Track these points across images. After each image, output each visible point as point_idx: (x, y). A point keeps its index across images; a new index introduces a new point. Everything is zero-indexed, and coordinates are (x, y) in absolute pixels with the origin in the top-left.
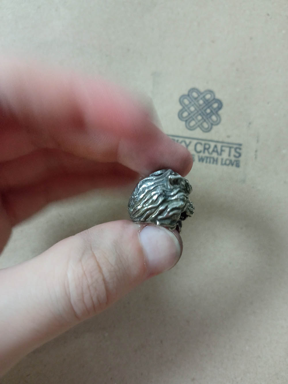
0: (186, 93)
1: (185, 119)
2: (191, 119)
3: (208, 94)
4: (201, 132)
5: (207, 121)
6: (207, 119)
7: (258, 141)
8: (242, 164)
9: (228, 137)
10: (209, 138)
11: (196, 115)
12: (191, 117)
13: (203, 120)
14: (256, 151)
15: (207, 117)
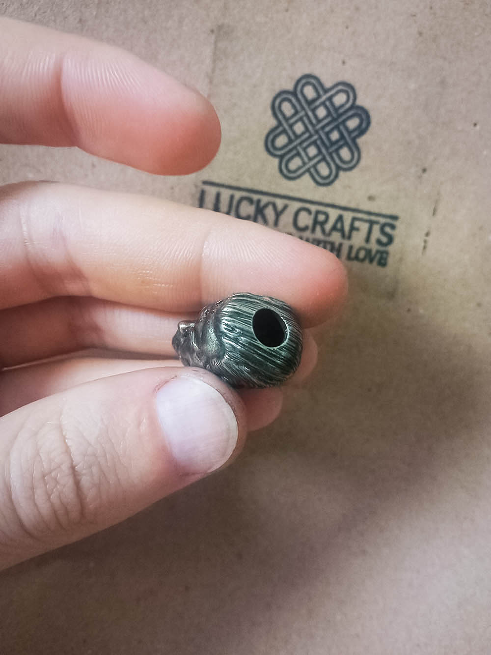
0: (290, 87)
1: (279, 153)
2: (294, 152)
3: (341, 91)
4: (312, 183)
5: (328, 158)
6: (330, 154)
7: (435, 212)
8: (390, 261)
9: (371, 198)
10: (328, 200)
11: (305, 145)
12: (295, 148)
13: (320, 157)
14: (427, 234)
15: (329, 150)
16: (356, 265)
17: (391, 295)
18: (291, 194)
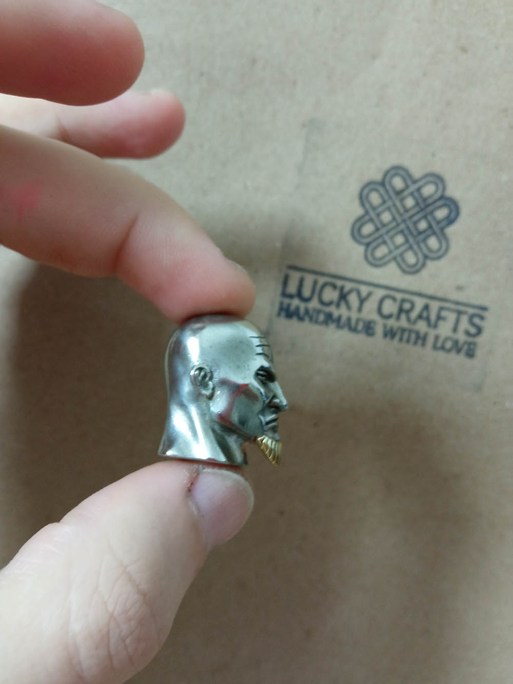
4: (398, 271)
8: (479, 352)
9: (459, 288)
16: (441, 355)
17: (479, 388)
18: (376, 281)
